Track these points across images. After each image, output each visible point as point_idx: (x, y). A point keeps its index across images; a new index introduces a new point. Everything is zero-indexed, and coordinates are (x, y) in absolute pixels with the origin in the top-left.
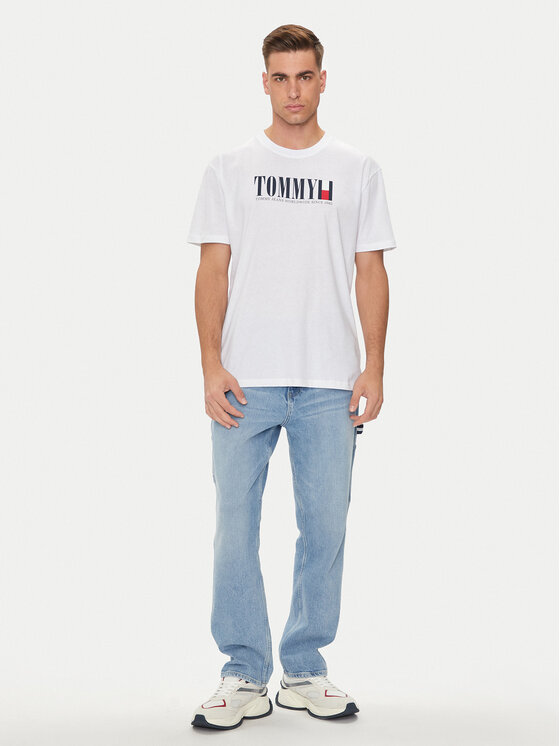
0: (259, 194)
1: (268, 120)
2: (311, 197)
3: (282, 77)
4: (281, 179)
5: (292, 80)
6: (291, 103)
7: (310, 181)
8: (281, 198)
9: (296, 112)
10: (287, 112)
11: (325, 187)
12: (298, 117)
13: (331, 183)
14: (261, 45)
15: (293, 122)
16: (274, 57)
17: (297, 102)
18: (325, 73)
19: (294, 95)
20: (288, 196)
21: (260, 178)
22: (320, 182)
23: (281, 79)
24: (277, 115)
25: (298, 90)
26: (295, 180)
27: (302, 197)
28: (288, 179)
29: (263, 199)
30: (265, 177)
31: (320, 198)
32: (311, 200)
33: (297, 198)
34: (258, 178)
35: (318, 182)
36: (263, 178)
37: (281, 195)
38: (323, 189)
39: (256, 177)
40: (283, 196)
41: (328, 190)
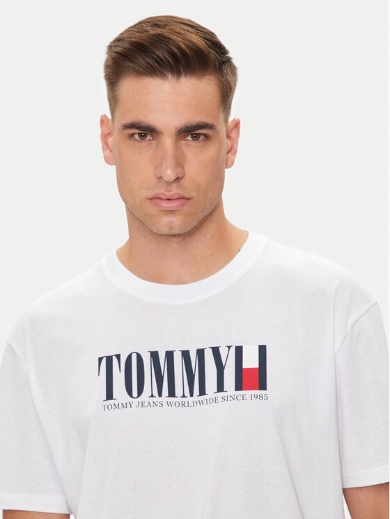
0: (109, 396)
2: (220, 388)
3: (145, 131)
4: (154, 355)
5: (168, 141)
7: (216, 351)
8: (157, 399)
11: (250, 361)
12: (175, 222)
13: (262, 350)
16: (129, 85)
17: (175, 190)
18: (237, 125)
19: (169, 174)
20: (172, 393)
21: (109, 359)
22: (239, 350)
23: (142, 136)
25: (179, 163)
26: (186, 354)
27: (202, 392)
28: (170, 355)
29: (117, 406)
30: (118, 357)
31: (239, 387)
32: (221, 394)
33: (192, 395)
34: (104, 361)
35: (233, 350)
36: (115, 359)
37: (156, 393)
38: (244, 367)
39: (100, 359)
40: (160, 395)
41: (256, 365)
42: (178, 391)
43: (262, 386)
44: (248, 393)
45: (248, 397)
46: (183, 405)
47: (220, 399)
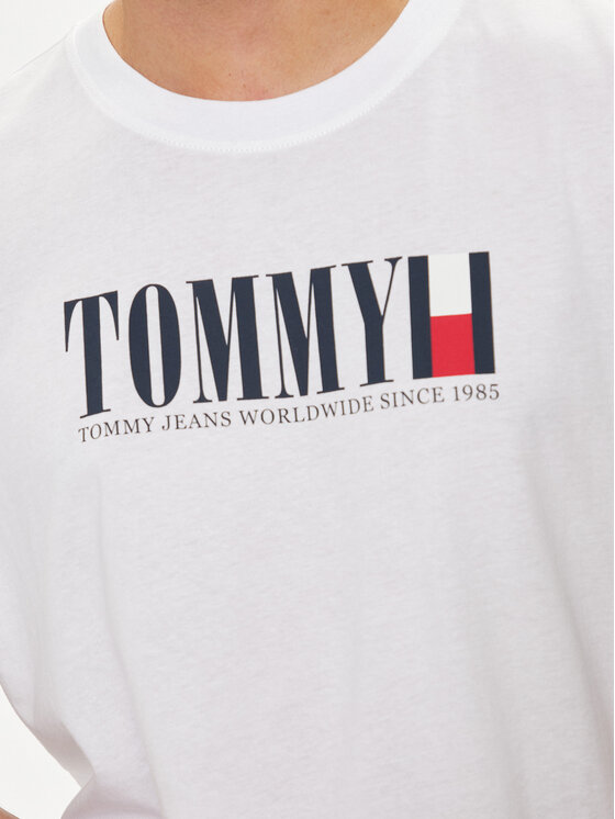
0: (95, 404)
2: (376, 373)
4: (204, 291)
7: (360, 273)
8: (215, 406)
11: (450, 297)
13: (480, 265)
20: (252, 389)
21: (91, 306)
26: (283, 284)
27: (330, 382)
28: (243, 288)
29: (114, 429)
30: (112, 298)
31: (422, 368)
32: (378, 388)
33: (304, 390)
34: (78, 311)
35: (403, 269)
36: (104, 305)
37: (211, 390)
38: (434, 313)
39: (69, 307)
40: (222, 395)
41: (465, 307)
42: (269, 381)
43: (485, 363)
44: (446, 383)
45: (448, 394)
46: (283, 417)
47: (377, 402)
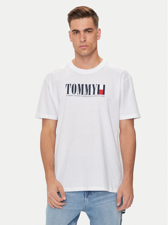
0: (68, 93)
1: (73, 56)
2: (94, 94)
4: (79, 85)
5: (82, 33)
6: (82, 44)
7: (93, 85)
8: (79, 95)
9: (84, 49)
10: (80, 49)
11: (101, 88)
12: (85, 52)
13: (104, 86)
14: (67, 17)
15: (83, 54)
16: (73, 22)
17: (84, 44)
18: (100, 30)
19: (83, 40)
20: (82, 94)
21: (68, 85)
22: (99, 85)
23: (77, 33)
24: (76, 52)
25: (85, 38)
26: (86, 85)
27: (90, 94)
28: (83, 85)
29: (69, 96)
30: (71, 84)
31: (98, 94)
32: (94, 95)
33: (87, 95)
34: (67, 85)
35: (97, 85)
36: (70, 85)
37: (79, 93)
38: (100, 89)
39: (66, 85)
40: (80, 94)
41: (103, 89)
42: (84, 93)
43: (104, 94)
44: (100, 95)
45: (100, 96)
46: (85, 96)
47: (94, 96)
